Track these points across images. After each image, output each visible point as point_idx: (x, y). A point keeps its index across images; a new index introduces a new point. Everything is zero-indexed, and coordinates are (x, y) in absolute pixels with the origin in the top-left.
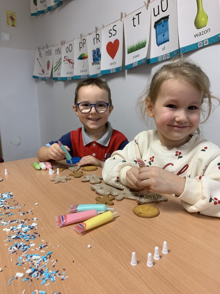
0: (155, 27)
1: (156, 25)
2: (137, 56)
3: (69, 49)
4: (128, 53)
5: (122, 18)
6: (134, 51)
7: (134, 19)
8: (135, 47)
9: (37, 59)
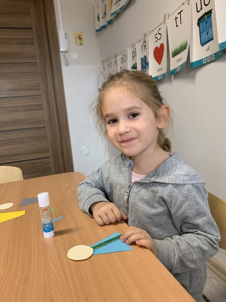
0: (199, 24)
1: (199, 22)
2: (180, 60)
3: (123, 60)
4: (173, 57)
5: (165, 20)
6: (178, 54)
7: (176, 18)
8: (179, 50)
9: (102, 72)
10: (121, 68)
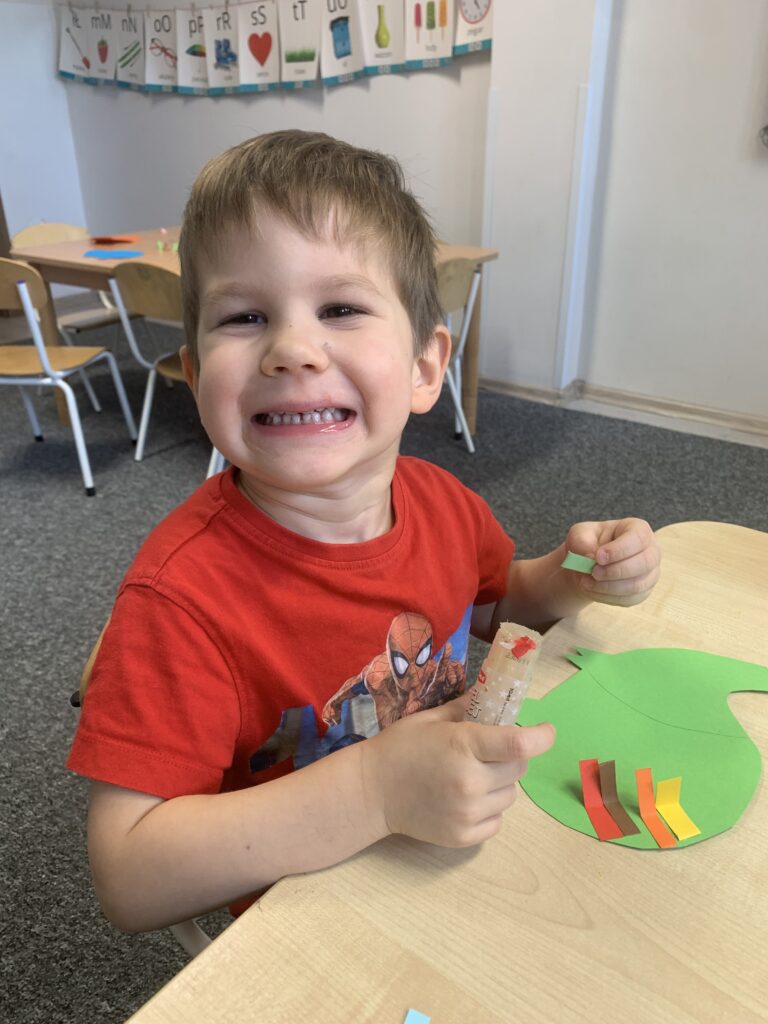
0: (332, 28)
1: (332, 25)
2: (303, 72)
3: (162, 25)
4: (288, 62)
6: (297, 61)
7: (295, 7)
8: (298, 56)
9: (68, 30)
10: (153, 40)
